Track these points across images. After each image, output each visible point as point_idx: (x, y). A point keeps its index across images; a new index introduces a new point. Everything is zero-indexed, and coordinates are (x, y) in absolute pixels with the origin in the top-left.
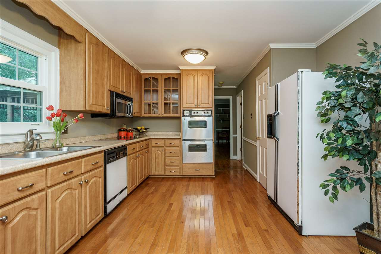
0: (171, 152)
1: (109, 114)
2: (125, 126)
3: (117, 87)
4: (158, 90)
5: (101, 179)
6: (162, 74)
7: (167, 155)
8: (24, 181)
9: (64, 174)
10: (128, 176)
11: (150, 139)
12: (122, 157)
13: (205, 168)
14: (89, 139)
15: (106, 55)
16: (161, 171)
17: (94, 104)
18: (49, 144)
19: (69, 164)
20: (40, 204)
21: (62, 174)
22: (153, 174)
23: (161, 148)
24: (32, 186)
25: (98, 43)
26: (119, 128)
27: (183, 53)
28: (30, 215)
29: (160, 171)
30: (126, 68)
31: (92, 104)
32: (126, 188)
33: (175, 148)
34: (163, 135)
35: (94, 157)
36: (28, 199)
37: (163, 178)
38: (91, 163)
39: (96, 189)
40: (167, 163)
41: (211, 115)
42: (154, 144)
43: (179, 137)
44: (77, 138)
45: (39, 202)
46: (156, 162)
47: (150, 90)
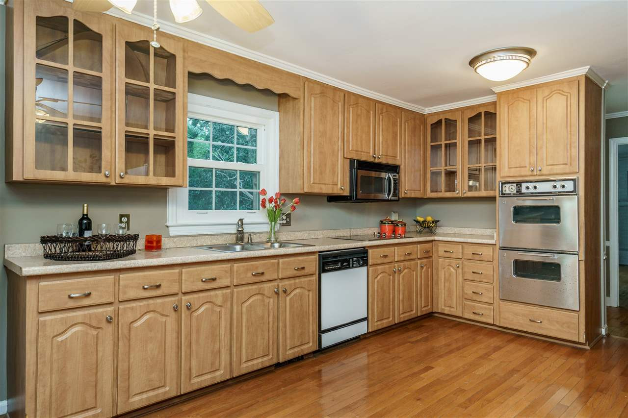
0: (474, 271)
1: (348, 196)
2: (397, 215)
3: (363, 150)
4: (456, 143)
5: (311, 293)
6: (462, 110)
7: (469, 276)
8: (208, 272)
9: (253, 275)
10: (370, 300)
11: (435, 240)
12: (353, 267)
13: (557, 322)
14: (323, 235)
15: (340, 103)
16: (455, 307)
17: (316, 183)
18: (264, 238)
19: (260, 264)
20: (225, 301)
21: (249, 275)
22: (439, 311)
23: (454, 262)
24: (214, 280)
25: (325, 90)
26: (382, 219)
27: (473, 62)
28: (214, 310)
29: (453, 308)
30: (383, 114)
31: (313, 183)
32: (365, 319)
33: (484, 264)
34: (472, 236)
35: (299, 260)
36: (212, 293)
37: (460, 323)
38: (293, 268)
39: (301, 306)
40: (466, 294)
41: (574, 192)
42: (441, 253)
43: (493, 242)
44: (305, 232)
45: (223, 299)
46: (446, 289)
47: (441, 144)
